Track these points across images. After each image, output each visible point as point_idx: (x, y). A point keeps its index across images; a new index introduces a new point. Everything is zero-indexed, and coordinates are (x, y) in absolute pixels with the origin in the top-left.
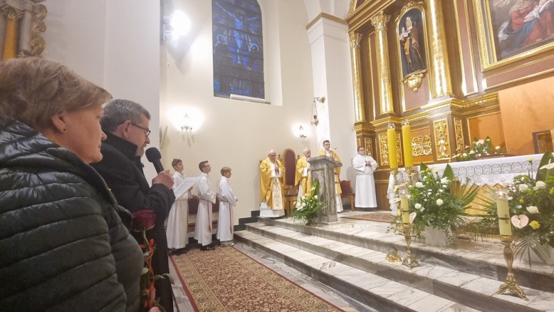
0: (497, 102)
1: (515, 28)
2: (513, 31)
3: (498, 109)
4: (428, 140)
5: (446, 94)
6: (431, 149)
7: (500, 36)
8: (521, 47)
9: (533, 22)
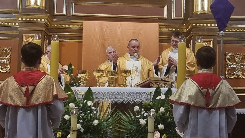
0: (80, 31)
3: (81, 38)
4: (8, 54)
5: (39, 7)
6: (9, 66)
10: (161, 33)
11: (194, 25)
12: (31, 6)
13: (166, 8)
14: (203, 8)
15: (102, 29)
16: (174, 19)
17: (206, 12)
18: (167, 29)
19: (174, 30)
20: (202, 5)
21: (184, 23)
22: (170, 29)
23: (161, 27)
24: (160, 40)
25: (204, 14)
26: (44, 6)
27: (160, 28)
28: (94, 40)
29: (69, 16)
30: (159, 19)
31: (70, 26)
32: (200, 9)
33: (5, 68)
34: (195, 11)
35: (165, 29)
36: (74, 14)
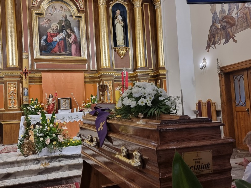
0: (40, 78)
2: (48, 42)
3: (41, 82)
5: (15, 66)
7: (42, 42)
8: (50, 52)
9: (56, 43)
10: (85, 78)
12: (10, 66)
13: (87, 65)
14: (106, 65)
15: (53, 77)
16: (91, 70)
17: (108, 67)
18: (89, 76)
19: (92, 76)
20: (106, 63)
22: (90, 76)
24: (85, 82)
26: (18, 65)
27: (85, 75)
28: (49, 83)
29: (33, 70)
30: (84, 70)
31: (34, 76)
32: (104, 65)
34: (102, 66)
35: (87, 76)
36: (36, 69)
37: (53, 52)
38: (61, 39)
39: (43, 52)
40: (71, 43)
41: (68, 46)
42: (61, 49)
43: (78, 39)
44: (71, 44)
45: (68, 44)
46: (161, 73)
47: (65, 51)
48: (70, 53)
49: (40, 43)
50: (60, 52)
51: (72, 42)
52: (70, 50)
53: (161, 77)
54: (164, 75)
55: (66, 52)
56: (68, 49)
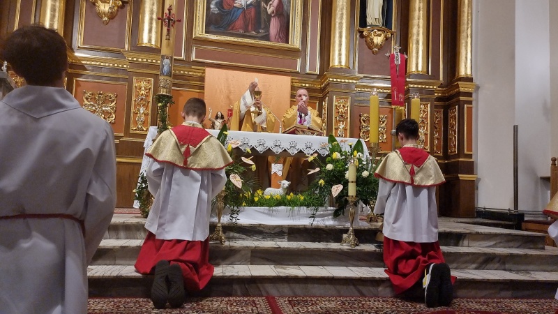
0: (202, 79)
1: (225, 6)
2: (223, 8)
3: (202, 88)
4: (112, 102)
5: (153, 46)
6: (114, 116)
7: (212, 6)
8: (227, 30)
9: (240, 11)
10: (293, 88)
11: (331, 79)
12: (144, 45)
13: (299, 61)
14: (340, 62)
15: (227, 79)
16: (307, 74)
17: (344, 67)
20: (340, 59)
21: (318, 78)
23: (294, 81)
24: (292, 96)
25: (342, 68)
27: (292, 82)
28: (218, 91)
29: (187, 62)
30: (291, 72)
31: (190, 73)
32: (336, 63)
33: (109, 117)
34: (331, 65)
35: (298, 84)
36: (194, 59)
37: (232, 29)
38: (251, 4)
39: (212, 28)
40: (270, 15)
41: (263, 20)
42: (248, 26)
43: (285, 7)
44: (269, 17)
45: (263, 16)
46: (462, 89)
47: (256, 29)
48: (266, 35)
49: (208, 8)
50: (246, 30)
51: (273, 12)
52: (267, 28)
53: (461, 98)
54: (470, 94)
55: (258, 32)
56: (262, 26)
